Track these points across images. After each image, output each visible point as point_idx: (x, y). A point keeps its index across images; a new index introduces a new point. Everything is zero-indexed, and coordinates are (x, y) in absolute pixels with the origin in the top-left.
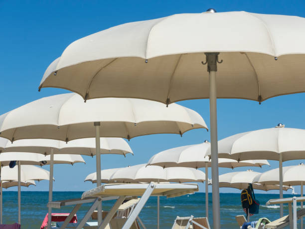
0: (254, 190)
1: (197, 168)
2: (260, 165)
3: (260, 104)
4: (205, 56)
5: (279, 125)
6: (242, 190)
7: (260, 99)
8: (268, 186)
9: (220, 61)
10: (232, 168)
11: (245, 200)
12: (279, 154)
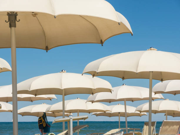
0: (47, 117)
1: (7, 102)
2: (50, 99)
3: (47, 52)
4: (7, 17)
5: (62, 71)
6: (39, 117)
7: (47, 49)
8: (56, 114)
9: (18, 20)
10: (32, 101)
11: (41, 123)
12: (62, 90)
